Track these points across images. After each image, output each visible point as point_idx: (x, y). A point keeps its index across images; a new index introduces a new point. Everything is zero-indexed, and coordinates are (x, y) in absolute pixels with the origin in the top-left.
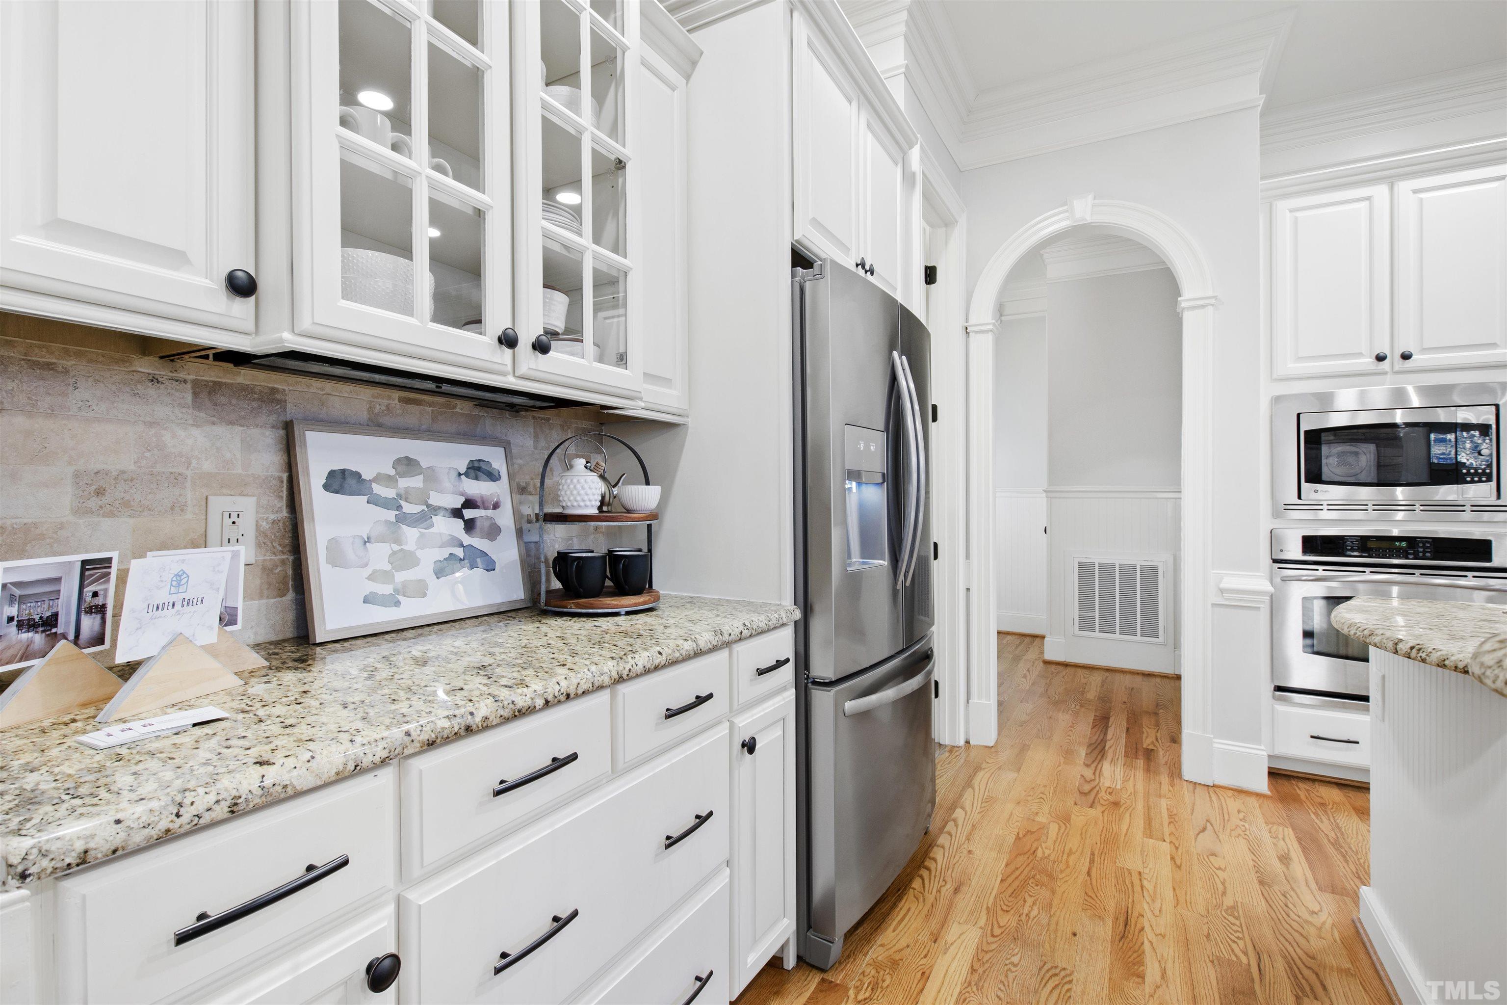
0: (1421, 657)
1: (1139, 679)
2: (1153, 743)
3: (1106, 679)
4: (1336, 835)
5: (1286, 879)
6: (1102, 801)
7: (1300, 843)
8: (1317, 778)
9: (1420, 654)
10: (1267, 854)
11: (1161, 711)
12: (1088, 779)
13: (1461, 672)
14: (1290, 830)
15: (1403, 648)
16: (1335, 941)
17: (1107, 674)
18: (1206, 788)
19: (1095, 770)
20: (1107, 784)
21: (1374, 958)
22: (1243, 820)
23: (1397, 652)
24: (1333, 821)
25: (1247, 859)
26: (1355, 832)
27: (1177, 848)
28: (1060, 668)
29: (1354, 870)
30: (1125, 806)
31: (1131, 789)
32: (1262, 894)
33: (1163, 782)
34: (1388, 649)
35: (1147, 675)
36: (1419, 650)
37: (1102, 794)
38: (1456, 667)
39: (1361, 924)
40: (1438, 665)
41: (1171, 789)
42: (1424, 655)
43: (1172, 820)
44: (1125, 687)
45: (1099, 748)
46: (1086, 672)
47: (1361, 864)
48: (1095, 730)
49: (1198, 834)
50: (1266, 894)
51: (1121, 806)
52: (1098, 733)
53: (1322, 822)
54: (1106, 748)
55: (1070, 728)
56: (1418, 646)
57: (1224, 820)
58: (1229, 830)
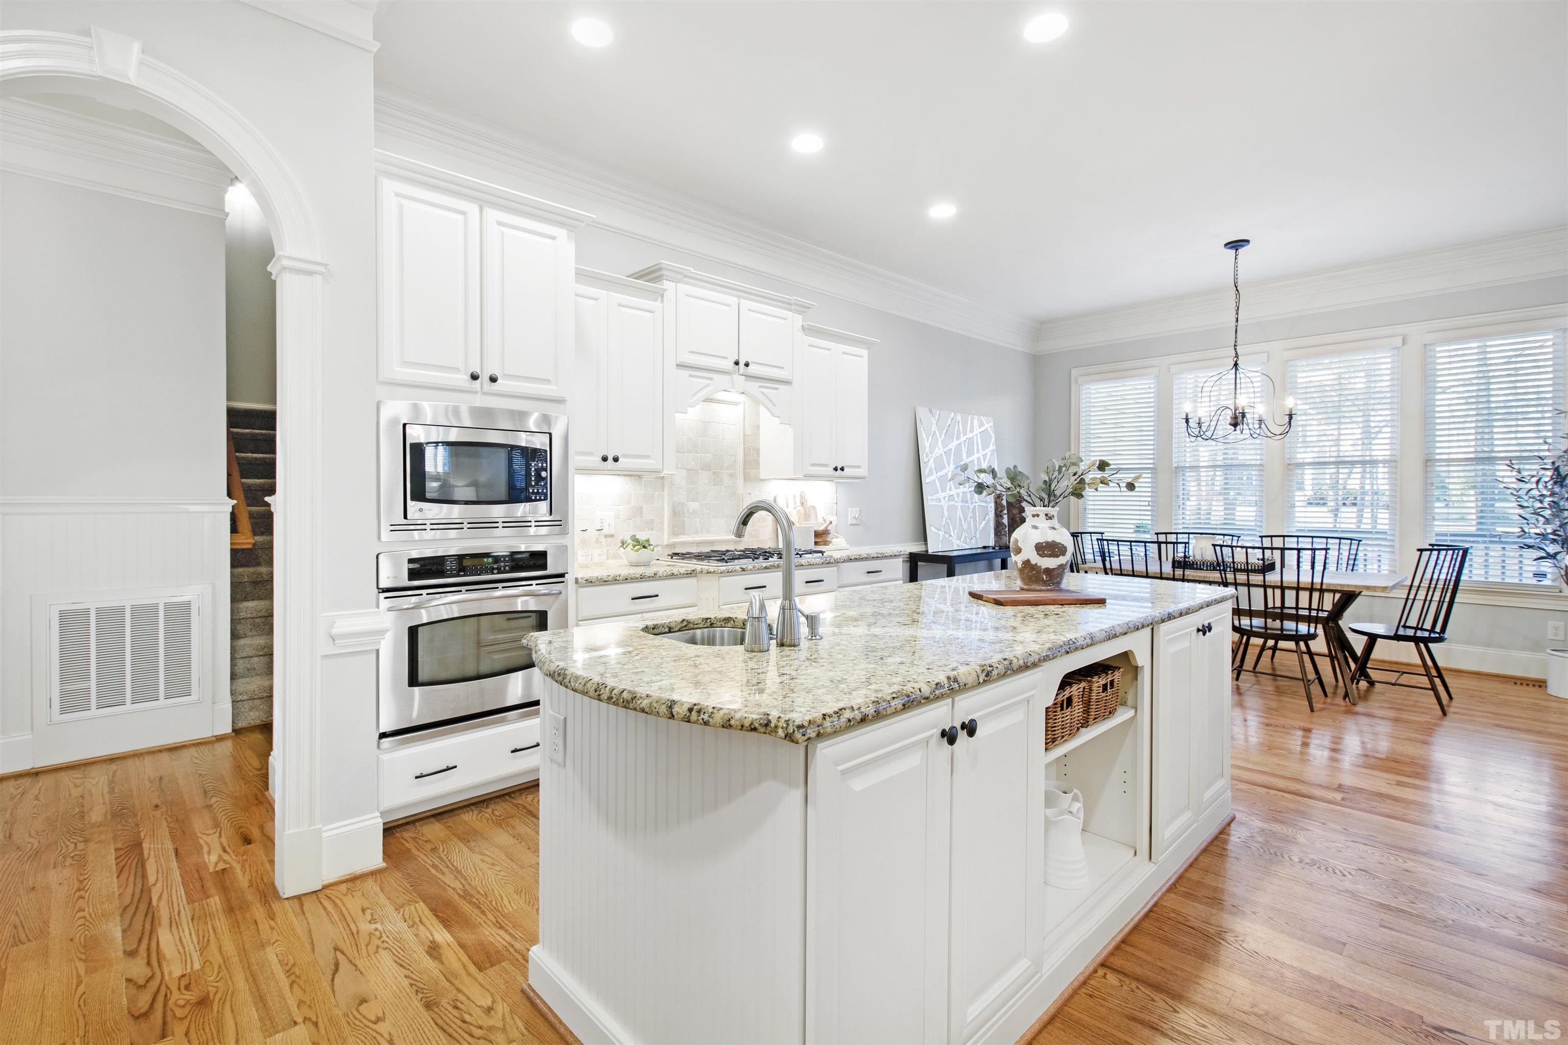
0: (703, 719)
1: (165, 757)
2: (220, 858)
3: (114, 776)
4: (461, 883)
5: (448, 980)
6: (179, 1013)
7: (437, 916)
8: (416, 817)
9: (702, 716)
10: (415, 955)
11: (214, 800)
12: (141, 982)
13: (747, 730)
14: (421, 903)
15: (681, 712)
16: (523, 1035)
17: (113, 767)
18: (314, 896)
19: (149, 956)
20: (177, 973)
21: (562, 1030)
22: (373, 921)
23: (673, 716)
24: (451, 866)
25: (399, 979)
26: (473, 869)
27: (316, 1024)
28: (26, 782)
29: (494, 920)
30: (218, 996)
31: (217, 959)
32: (436, 1023)
33: (258, 919)
34: (661, 715)
35: (174, 749)
36: (699, 711)
37: (175, 996)
38: (742, 726)
39: (533, 990)
40: (723, 726)
41: (272, 923)
42: (706, 717)
43: (293, 977)
44: (149, 779)
45: (143, 907)
46: (77, 774)
47: (495, 908)
48: (124, 875)
49: (333, 980)
50: (440, 1022)
51: (212, 1002)
52: (132, 879)
53: (443, 874)
54: (154, 902)
55: (78, 894)
56: (696, 707)
57: (353, 934)
58: (364, 947)
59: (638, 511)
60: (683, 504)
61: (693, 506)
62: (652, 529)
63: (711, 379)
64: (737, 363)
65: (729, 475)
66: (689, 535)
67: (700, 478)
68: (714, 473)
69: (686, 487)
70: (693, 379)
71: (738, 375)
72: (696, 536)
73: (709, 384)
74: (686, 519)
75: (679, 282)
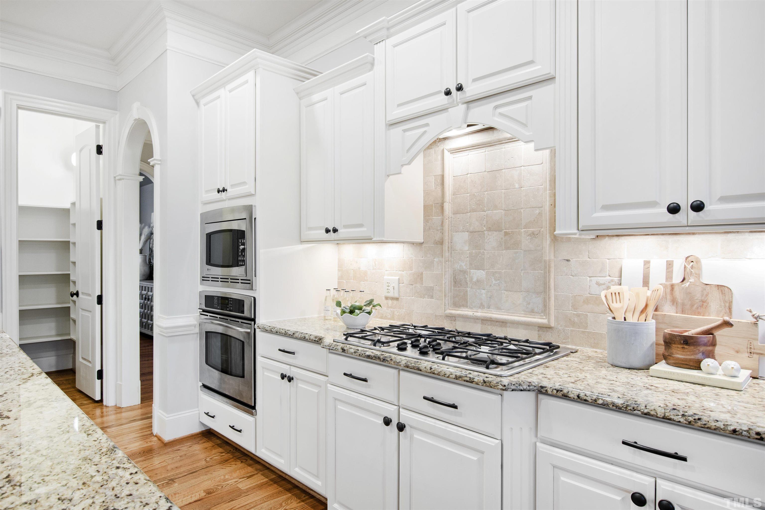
59: (419, 277)
61: (477, 274)
63: (427, 125)
64: (448, 93)
65: (529, 235)
66: (472, 308)
67: (486, 241)
68: (506, 234)
69: (468, 252)
70: (408, 133)
71: (460, 104)
72: (480, 310)
73: (425, 132)
74: (469, 289)
75: (388, 38)
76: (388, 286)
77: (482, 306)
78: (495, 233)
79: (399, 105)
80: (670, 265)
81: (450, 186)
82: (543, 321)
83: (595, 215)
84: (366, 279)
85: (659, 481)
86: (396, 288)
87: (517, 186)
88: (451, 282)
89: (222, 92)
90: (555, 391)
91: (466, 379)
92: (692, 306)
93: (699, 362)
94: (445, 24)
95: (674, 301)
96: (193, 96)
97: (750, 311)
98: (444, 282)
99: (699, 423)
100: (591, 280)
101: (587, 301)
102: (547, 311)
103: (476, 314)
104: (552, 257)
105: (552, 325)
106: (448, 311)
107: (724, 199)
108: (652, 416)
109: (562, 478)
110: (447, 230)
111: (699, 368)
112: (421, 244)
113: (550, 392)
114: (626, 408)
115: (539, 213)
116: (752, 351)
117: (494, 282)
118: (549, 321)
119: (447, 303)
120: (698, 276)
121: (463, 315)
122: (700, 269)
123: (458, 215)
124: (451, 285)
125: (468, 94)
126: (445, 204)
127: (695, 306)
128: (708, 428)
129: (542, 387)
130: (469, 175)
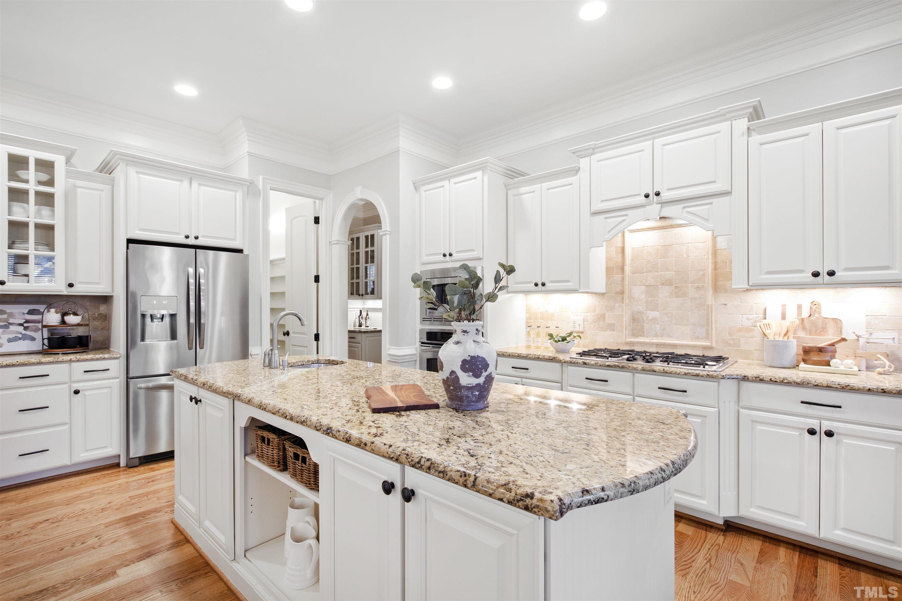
59: (602, 317)
60: (642, 313)
61: (652, 314)
62: (613, 330)
63: (626, 215)
64: (647, 196)
65: (696, 288)
66: (648, 337)
67: (659, 292)
68: (676, 287)
69: (645, 299)
70: (609, 220)
71: (655, 204)
72: (655, 338)
73: (625, 220)
74: (645, 324)
75: (592, 154)
76: (574, 323)
77: (656, 336)
78: (667, 287)
79: (602, 201)
80: (800, 307)
81: (630, 254)
82: (708, 344)
83: (761, 277)
84: (553, 319)
85: (822, 421)
86: (582, 325)
87: (685, 256)
88: (630, 319)
89: (446, 183)
90: (754, 378)
91: (693, 374)
92: (816, 331)
93: (829, 362)
94: (643, 151)
95: (804, 328)
96: (414, 184)
97: (854, 333)
98: (625, 320)
99: (849, 388)
100: (742, 317)
101: (740, 330)
102: (710, 337)
103: (652, 341)
104: (714, 303)
105: (714, 346)
106: (628, 340)
107: (846, 270)
108: (820, 386)
109: (759, 427)
110: (627, 284)
111: (829, 365)
112: (603, 294)
113: (750, 378)
114: (803, 383)
115: (703, 274)
116: (856, 355)
117: (666, 319)
118: (712, 343)
119: (627, 334)
120: (820, 313)
121: (641, 342)
122: (820, 309)
123: (636, 275)
124: (630, 321)
125: (663, 198)
126: (625, 267)
127: (819, 331)
128: (854, 389)
129: (745, 376)
130: (645, 248)
